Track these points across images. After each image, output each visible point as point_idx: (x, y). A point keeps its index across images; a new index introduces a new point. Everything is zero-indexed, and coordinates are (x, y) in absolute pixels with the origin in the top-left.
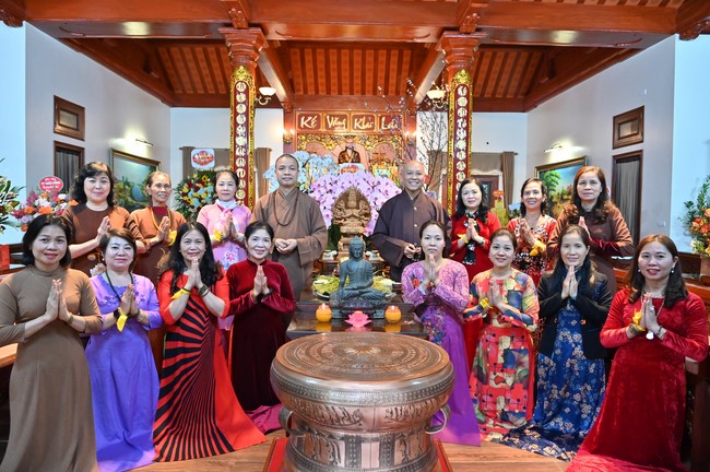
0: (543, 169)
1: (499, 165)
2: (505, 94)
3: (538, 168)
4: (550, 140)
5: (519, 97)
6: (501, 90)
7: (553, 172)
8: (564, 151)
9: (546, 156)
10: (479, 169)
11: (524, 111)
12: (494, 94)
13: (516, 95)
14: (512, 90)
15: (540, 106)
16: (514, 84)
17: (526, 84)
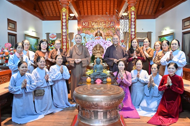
0: (160, 37)
1: (147, 36)
2: (148, 13)
3: (159, 37)
4: (163, 28)
5: (153, 14)
6: (147, 12)
7: (164, 38)
8: (167, 31)
9: (161, 33)
10: (140, 37)
11: (154, 19)
12: (145, 13)
13: (152, 13)
14: (150, 12)
15: (160, 17)
16: (151, 10)
17: (155, 10)
